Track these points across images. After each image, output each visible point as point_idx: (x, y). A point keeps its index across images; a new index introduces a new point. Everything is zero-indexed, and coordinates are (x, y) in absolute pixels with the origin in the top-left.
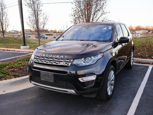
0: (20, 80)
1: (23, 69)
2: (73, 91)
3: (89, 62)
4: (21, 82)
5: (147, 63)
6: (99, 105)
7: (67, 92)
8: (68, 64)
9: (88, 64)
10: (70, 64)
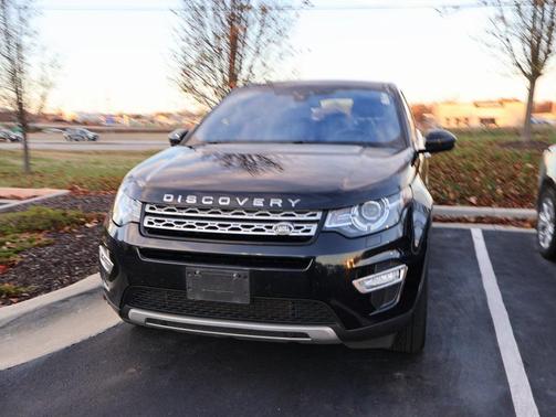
0: (35, 310)
1: (21, 263)
2: (327, 332)
3: (375, 218)
4: (41, 317)
5: (459, 220)
6: (398, 374)
7: (304, 335)
8: (308, 231)
9: (375, 227)
10: (314, 228)
